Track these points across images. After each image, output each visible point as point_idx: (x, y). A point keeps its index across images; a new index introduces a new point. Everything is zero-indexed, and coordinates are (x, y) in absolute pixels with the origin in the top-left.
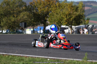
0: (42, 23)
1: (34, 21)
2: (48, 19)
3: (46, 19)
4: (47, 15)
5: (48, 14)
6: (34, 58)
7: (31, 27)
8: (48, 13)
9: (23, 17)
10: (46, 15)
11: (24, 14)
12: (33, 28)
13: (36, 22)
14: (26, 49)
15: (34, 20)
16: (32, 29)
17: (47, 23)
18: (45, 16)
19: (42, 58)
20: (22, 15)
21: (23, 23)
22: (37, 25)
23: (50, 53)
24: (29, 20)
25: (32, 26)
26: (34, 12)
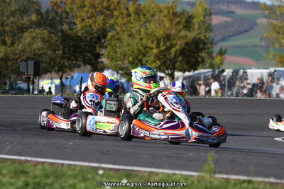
0: (86, 62)
1: (63, 58)
2: (103, 51)
3: (98, 50)
4: (103, 41)
5: (105, 37)
6: (60, 166)
7: (54, 74)
8: (104, 33)
9: (30, 45)
10: (99, 39)
11: (34, 34)
12: (61, 79)
13: (69, 59)
14: (37, 139)
15: (64, 52)
16: (57, 82)
17: (102, 62)
18: (96, 43)
19: (81, 166)
20: (28, 40)
21: (31, 63)
22: (71, 68)
23: (108, 151)
24: (50, 52)
25: (57, 72)
26: (62, 31)
